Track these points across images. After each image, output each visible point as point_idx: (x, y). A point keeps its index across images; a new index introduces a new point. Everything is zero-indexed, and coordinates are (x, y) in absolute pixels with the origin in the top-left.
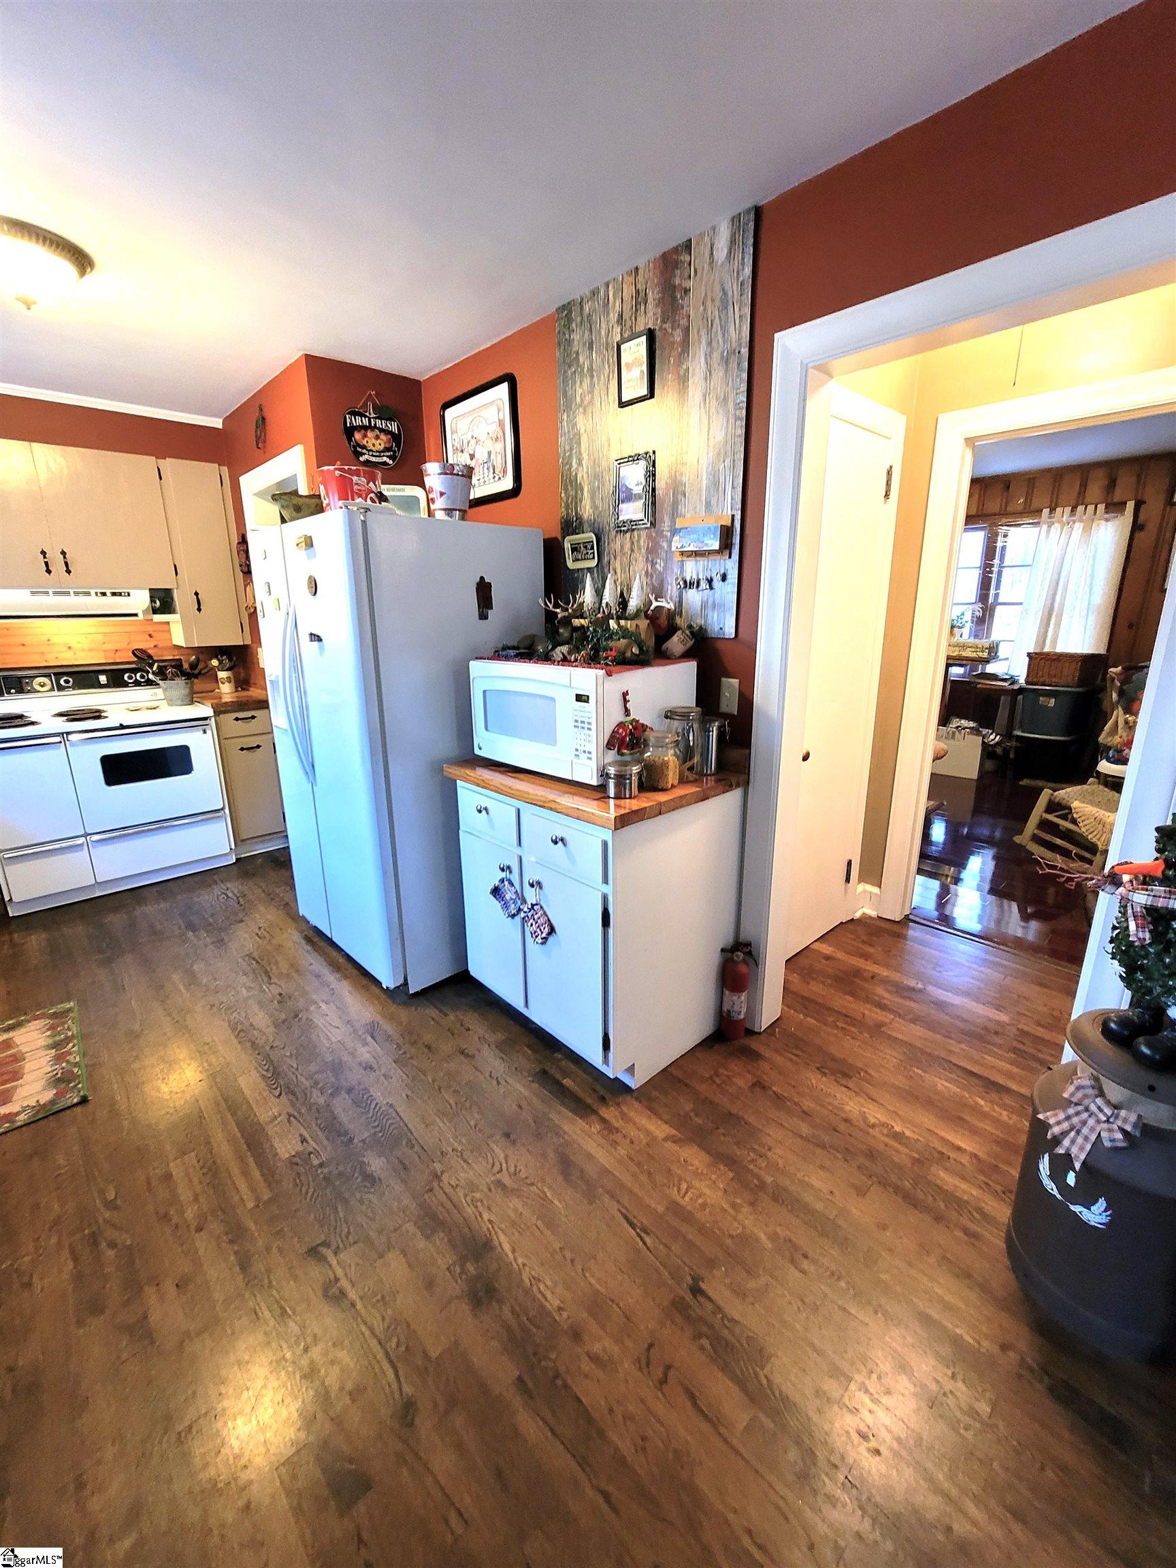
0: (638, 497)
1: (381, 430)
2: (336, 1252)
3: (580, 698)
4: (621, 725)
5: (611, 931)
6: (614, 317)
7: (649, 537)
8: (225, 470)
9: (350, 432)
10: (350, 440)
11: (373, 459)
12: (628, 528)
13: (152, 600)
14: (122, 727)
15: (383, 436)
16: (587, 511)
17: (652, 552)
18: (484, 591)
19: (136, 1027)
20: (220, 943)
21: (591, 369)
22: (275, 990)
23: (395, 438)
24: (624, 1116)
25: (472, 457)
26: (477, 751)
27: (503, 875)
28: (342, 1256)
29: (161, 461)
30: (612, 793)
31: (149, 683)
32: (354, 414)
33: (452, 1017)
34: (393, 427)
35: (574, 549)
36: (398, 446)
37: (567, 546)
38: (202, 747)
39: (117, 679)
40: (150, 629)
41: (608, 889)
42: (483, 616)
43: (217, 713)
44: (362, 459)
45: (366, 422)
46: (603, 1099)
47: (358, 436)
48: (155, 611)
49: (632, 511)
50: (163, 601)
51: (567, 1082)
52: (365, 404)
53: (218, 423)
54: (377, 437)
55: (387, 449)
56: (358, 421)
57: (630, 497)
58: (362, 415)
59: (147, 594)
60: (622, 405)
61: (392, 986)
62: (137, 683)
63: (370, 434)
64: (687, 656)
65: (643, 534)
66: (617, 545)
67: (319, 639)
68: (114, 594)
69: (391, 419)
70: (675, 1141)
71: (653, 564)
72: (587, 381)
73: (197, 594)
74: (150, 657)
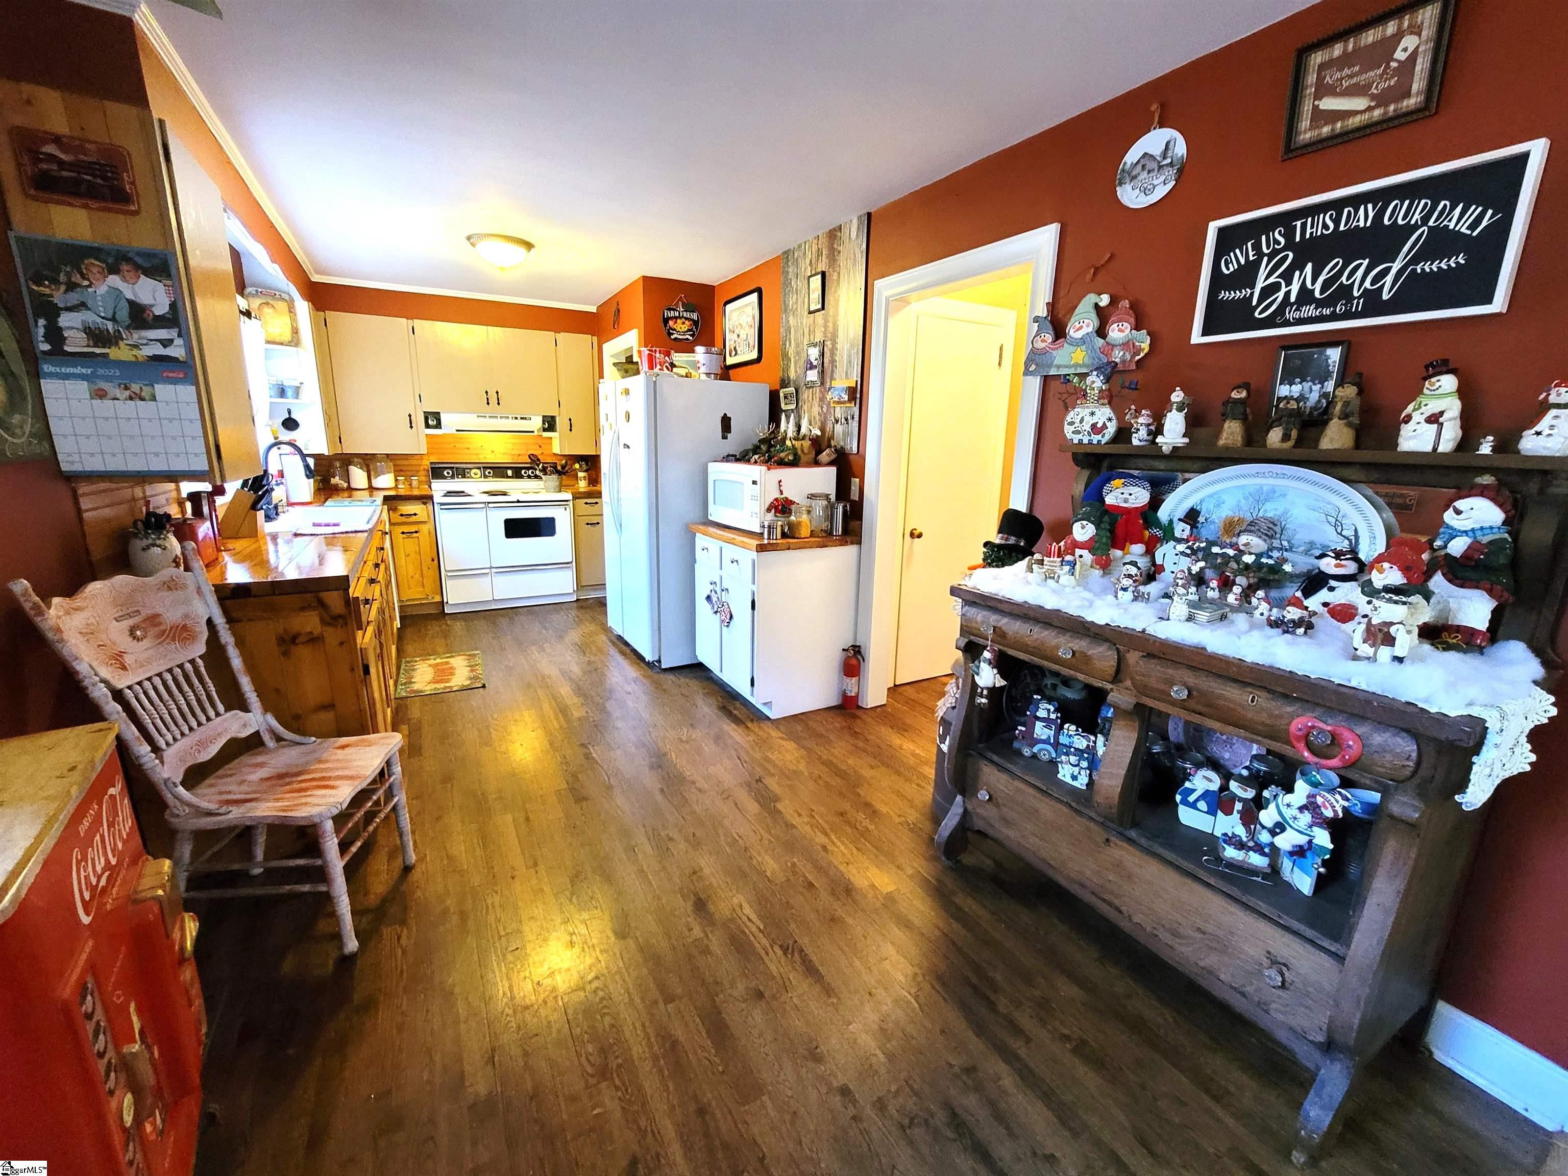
0: (816, 367)
1: (686, 319)
2: (593, 746)
3: (754, 483)
4: (776, 499)
5: (756, 612)
6: (808, 262)
7: (820, 391)
8: (595, 338)
9: (666, 321)
10: (666, 326)
11: (680, 337)
12: (810, 386)
13: (544, 423)
14: (518, 501)
15: (687, 322)
16: (792, 375)
17: (822, 399)
18: (726, 423)
19: (511, 665)
20: (561, 638)
21: (797, 289)
22: (587, 659)
23: (695, 323)
24: (760, 727)
25: (738, 336)
26: (710, 518)
27: (712, 587)
28: (596, 748)
29: (557, 335)
30: (766, 536)
31: (536, 477)
32: (670, 309)
33: (683, 680)
34: (695, 316)
35: (785, 398)
36: (697, 328)
37: (782, 395)
38: (563, 519)
39: (518, 474)
40: (540, 442)
41: (754, 588)
42: (724, 437)
43: (575, 498)
44: (672, 337)
45: (677, 314)
46: (752, 720)
47: (671, 323)
48: (545, 430)
49: (813, 375)
50: (550, 424)
51: (735, 712)
52: (677, 304)
53: (593, 309)
54: (684, 323)
55: (689, 330)
56: (672, 314)
57: (812, 367)
58: (674, 310)
59: (541, 419)
60: (810, 313)
61: (651, 660)
62: (529, 477)
63: (679, 321)
64: (831, 464)
65: (818, 389)
66: (805, 396)
67: (628, 447)
68: (522, 418)
69: (693, 312)
70: (782, 738)
71: (822, 408)
72: (795, 296)
73: (570, 420)
74: (539, 460)
